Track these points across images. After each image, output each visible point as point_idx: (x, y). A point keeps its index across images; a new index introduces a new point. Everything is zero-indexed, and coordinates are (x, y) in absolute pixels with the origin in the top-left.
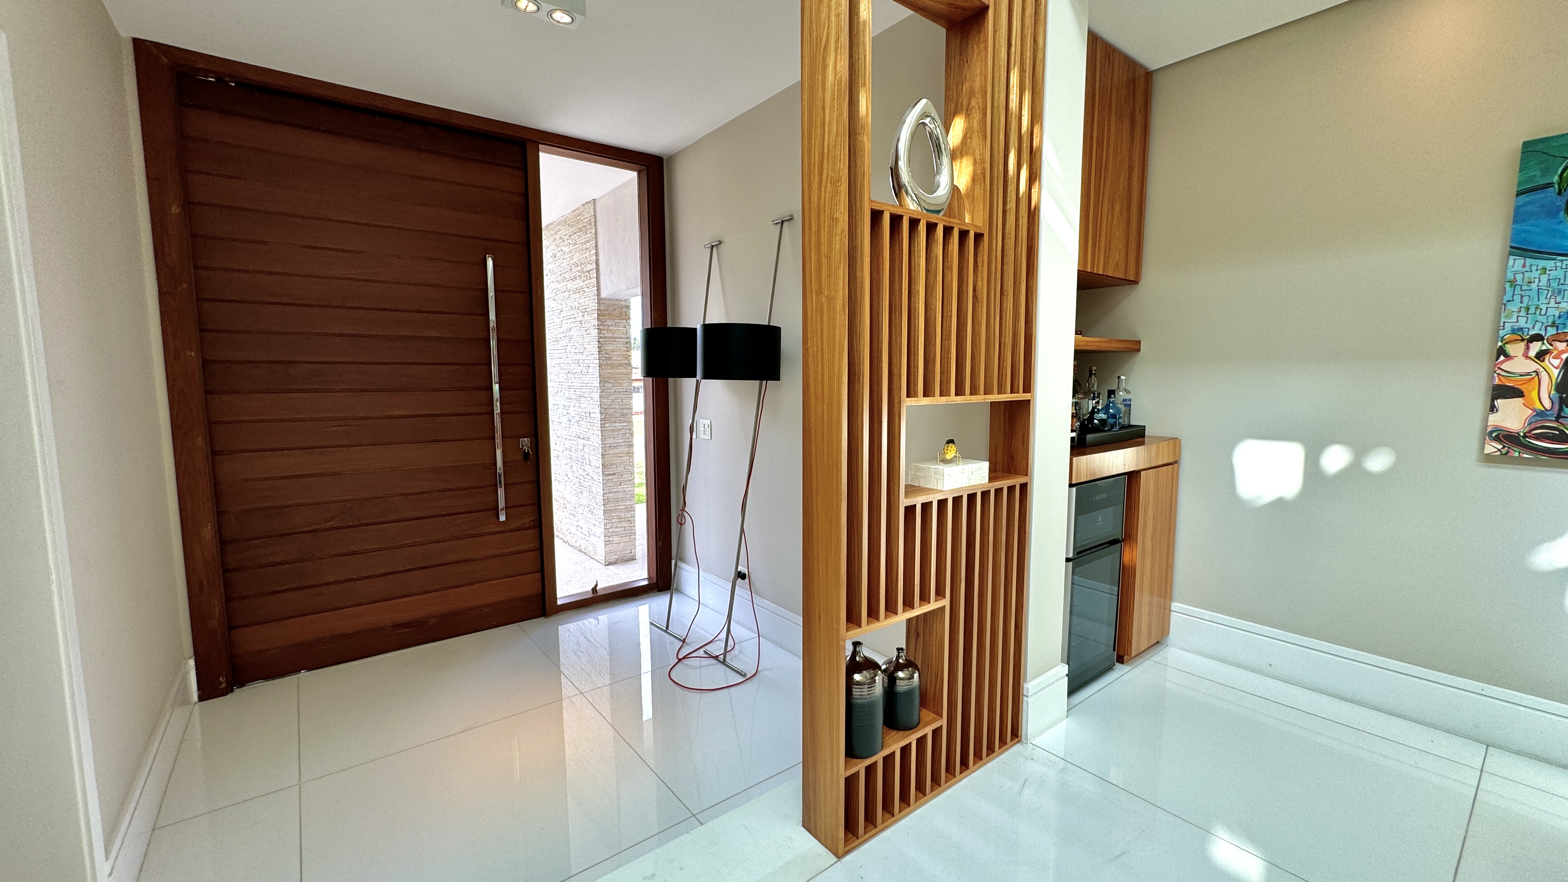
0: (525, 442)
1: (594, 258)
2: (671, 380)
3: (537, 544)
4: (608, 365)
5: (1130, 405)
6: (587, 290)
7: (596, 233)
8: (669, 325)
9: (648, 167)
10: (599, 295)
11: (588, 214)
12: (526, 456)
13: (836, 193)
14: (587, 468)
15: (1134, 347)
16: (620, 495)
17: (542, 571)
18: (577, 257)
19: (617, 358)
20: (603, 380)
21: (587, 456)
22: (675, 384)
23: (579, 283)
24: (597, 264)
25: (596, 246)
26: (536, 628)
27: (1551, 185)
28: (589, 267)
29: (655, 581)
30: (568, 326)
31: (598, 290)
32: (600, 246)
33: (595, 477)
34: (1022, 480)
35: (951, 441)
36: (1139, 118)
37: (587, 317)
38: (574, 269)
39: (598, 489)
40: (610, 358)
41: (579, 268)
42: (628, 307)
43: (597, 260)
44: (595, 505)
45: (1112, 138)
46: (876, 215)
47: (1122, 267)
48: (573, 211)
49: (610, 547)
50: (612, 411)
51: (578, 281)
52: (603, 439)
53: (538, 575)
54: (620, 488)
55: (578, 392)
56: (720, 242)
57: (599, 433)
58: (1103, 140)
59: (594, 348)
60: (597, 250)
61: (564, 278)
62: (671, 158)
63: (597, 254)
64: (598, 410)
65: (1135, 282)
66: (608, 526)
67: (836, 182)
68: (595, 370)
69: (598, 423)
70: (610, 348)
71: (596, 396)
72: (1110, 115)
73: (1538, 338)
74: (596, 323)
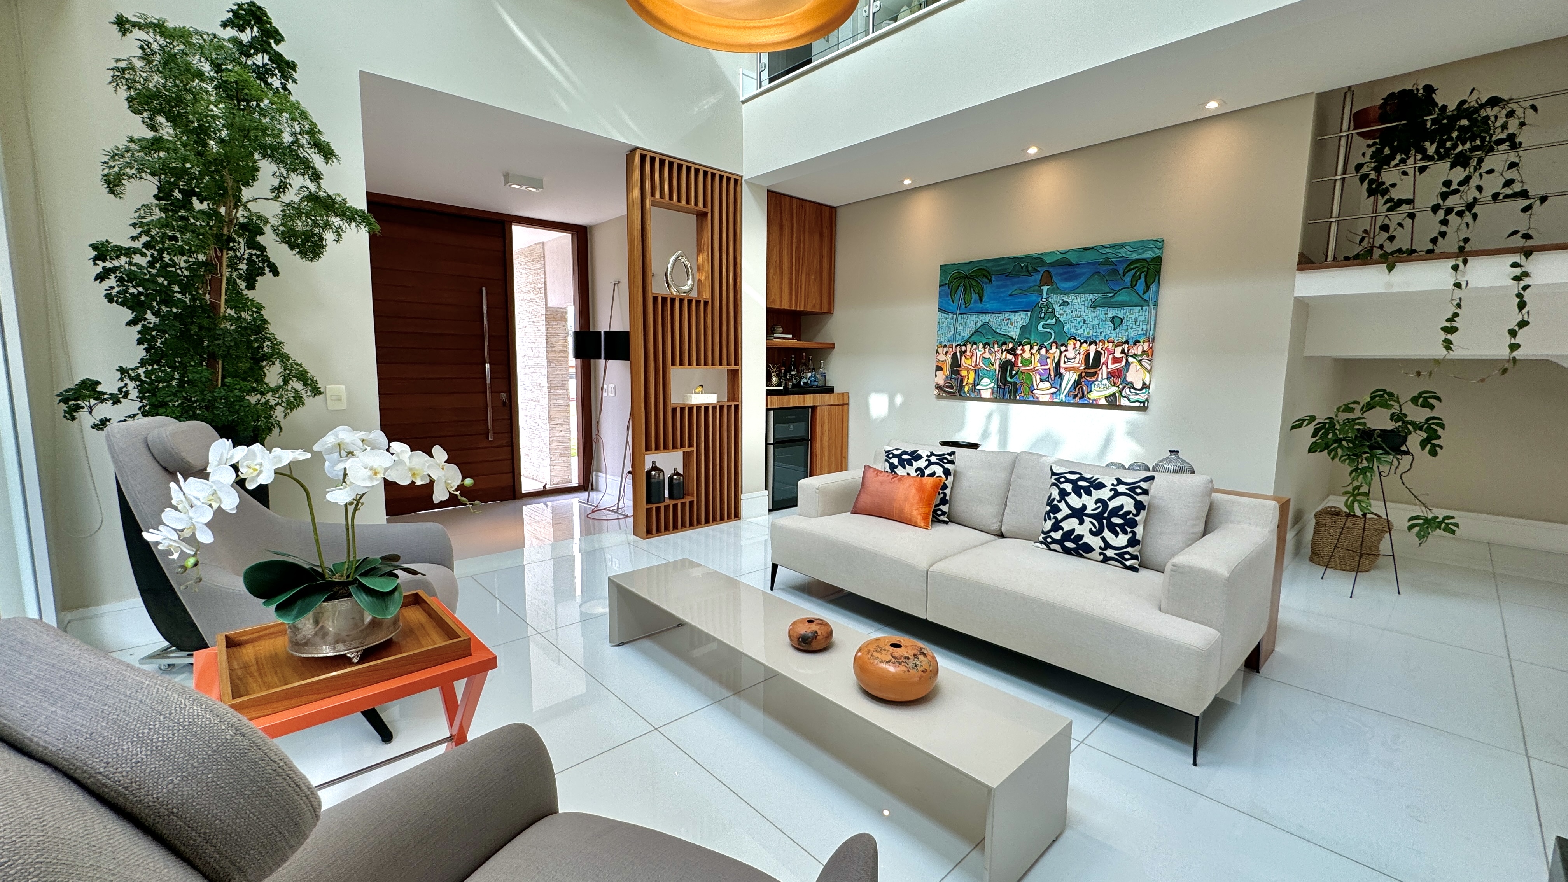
0: (504, 395)
1: (543, 280)
2: (592, 361)
3: (510, 456)
4: (552, 351)
5: (825, 376)
6: (538, 301)
7: (544, 264)
8: (591, 330)
9: (577, 232)
10: (546, 305)
11: (539, 251)
12: (504, 404)
13: (638, 291)
14: (538, 421)
15: (832, 347)
16: (561, 439)
17: (513, 472)
18: (531, 277)
19: (559, 347)
20: (549, 362)
21: (537, 413)
22: (595, 364)
23: (532, 296)
24: (545, 284)
25: (545, 272)
26: (510, 505)
27: (946, 284)
28: (539, 286)
29: (582, 484)
30: (525, 324)
31: (546, 301)
32: (547, 273)
33: (544, 426)
34: (736, 403)
35: (702, 386)
36: (826, 232)
37: (537, 319)
38: (529, 286)
39: (546, 434)
40: (554, 347)
41: (532, 286)
42: (566, 313)
43: (545, 282)
44: (543, 445)
45: (807, 244)
46: (655, 299)
47: (818, 307)
48: (528, 247)
49: (554, 473)
50: (555, 382)
51: (532, 294)
52: (549, 400)
53: (511, 475)
54: (562, 434)
55: (532, 369)
56: (619, 282)
57: (547, 396)
58: (800, 246)
59: (543, 340)
60: (545, 275)
61: (522, 291)
62: (591, 227)
63: (545, 278)
64: (546, 381)
65: (830, 312)
66: (553, 459)
67: (638, 287)
68: (544, 355)
69: (546, 390)
70: (554, 340)
71: (545, 372)
72: (804, 233)
73: (945, 346)
74: (544, 323)
